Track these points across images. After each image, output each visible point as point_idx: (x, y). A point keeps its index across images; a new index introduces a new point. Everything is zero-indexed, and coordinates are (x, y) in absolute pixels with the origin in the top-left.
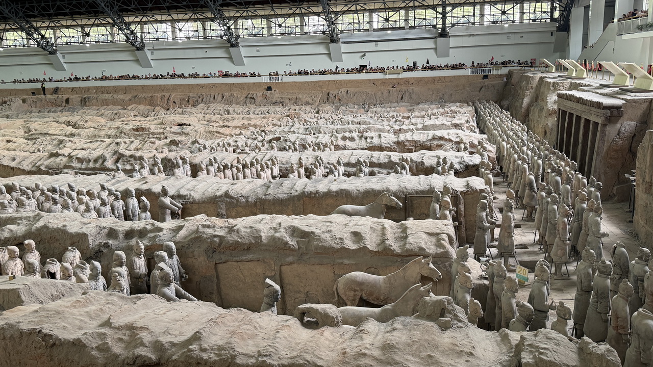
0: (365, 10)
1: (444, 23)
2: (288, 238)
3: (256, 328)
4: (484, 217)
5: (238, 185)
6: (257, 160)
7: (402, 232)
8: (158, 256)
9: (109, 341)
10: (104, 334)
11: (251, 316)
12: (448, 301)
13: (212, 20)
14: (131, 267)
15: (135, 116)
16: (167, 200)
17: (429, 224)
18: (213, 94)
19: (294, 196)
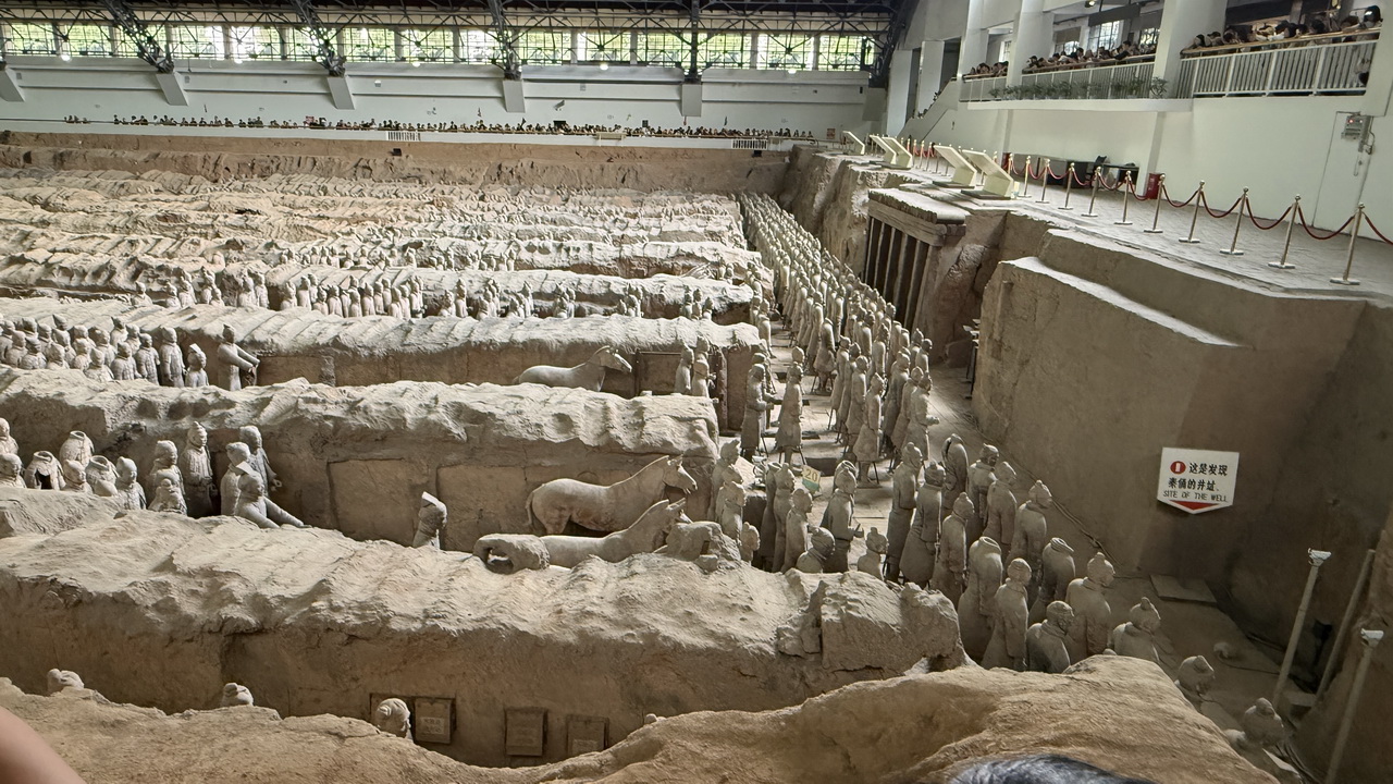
0: (565, 27)
1: (694, 60)
2: (450, 422)
3: (416, 574)
4: (759, 390)
5: (356, 326)
6: (384, 282)
7: (635, 415)
8: (233, 450)
9: (175, 595)
10: (166, 584)
11: (404, 554)
12: (714, 528)
13: (298, 26)
14: (185, 466)
15: (157, 191)
16: (233, 350)
17: (677, 402)
18: (296, 157)
19: (453, 348)
